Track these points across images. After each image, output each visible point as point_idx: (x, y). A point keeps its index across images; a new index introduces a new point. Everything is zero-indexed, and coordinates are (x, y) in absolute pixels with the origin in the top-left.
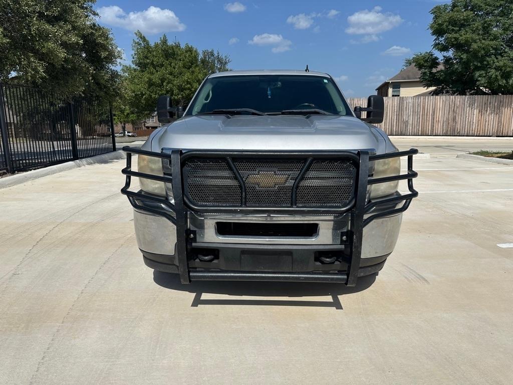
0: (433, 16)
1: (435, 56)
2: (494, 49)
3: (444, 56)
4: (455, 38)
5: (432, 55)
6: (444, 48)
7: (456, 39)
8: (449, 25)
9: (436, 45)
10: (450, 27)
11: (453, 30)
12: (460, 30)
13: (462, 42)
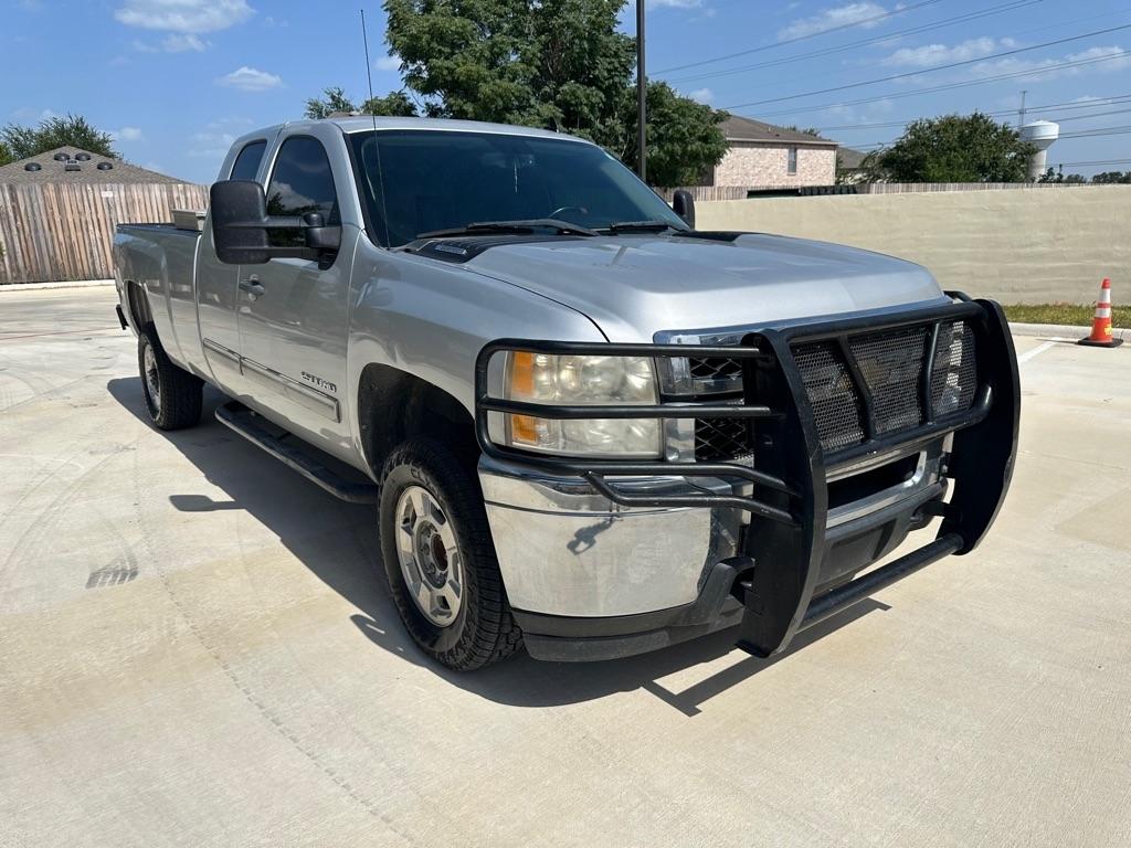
0: (388, 14)
1: (411, 101)
2: (517, 98)
3: (427, 104)
4: (447, 68)
5: (404, 99)
6: (428, 88)
7: (451, 71)
8: (432, 39)
9: (411, 79)
10: (434, 45)
11: (440, 52)
12: (453, 54)
13: (461, 78)
